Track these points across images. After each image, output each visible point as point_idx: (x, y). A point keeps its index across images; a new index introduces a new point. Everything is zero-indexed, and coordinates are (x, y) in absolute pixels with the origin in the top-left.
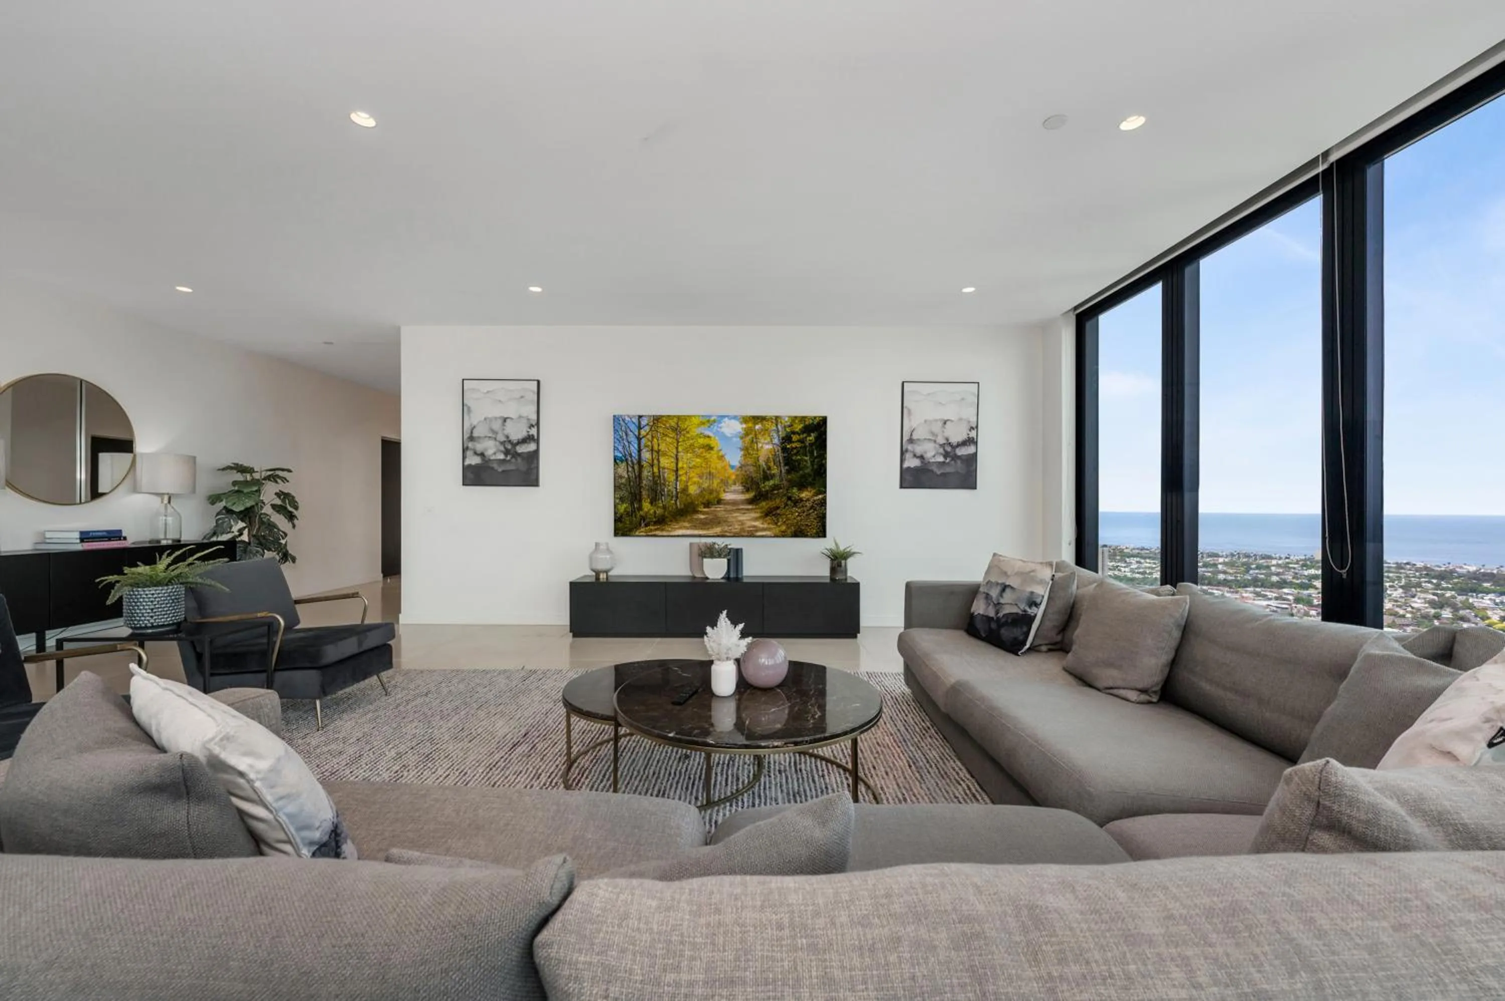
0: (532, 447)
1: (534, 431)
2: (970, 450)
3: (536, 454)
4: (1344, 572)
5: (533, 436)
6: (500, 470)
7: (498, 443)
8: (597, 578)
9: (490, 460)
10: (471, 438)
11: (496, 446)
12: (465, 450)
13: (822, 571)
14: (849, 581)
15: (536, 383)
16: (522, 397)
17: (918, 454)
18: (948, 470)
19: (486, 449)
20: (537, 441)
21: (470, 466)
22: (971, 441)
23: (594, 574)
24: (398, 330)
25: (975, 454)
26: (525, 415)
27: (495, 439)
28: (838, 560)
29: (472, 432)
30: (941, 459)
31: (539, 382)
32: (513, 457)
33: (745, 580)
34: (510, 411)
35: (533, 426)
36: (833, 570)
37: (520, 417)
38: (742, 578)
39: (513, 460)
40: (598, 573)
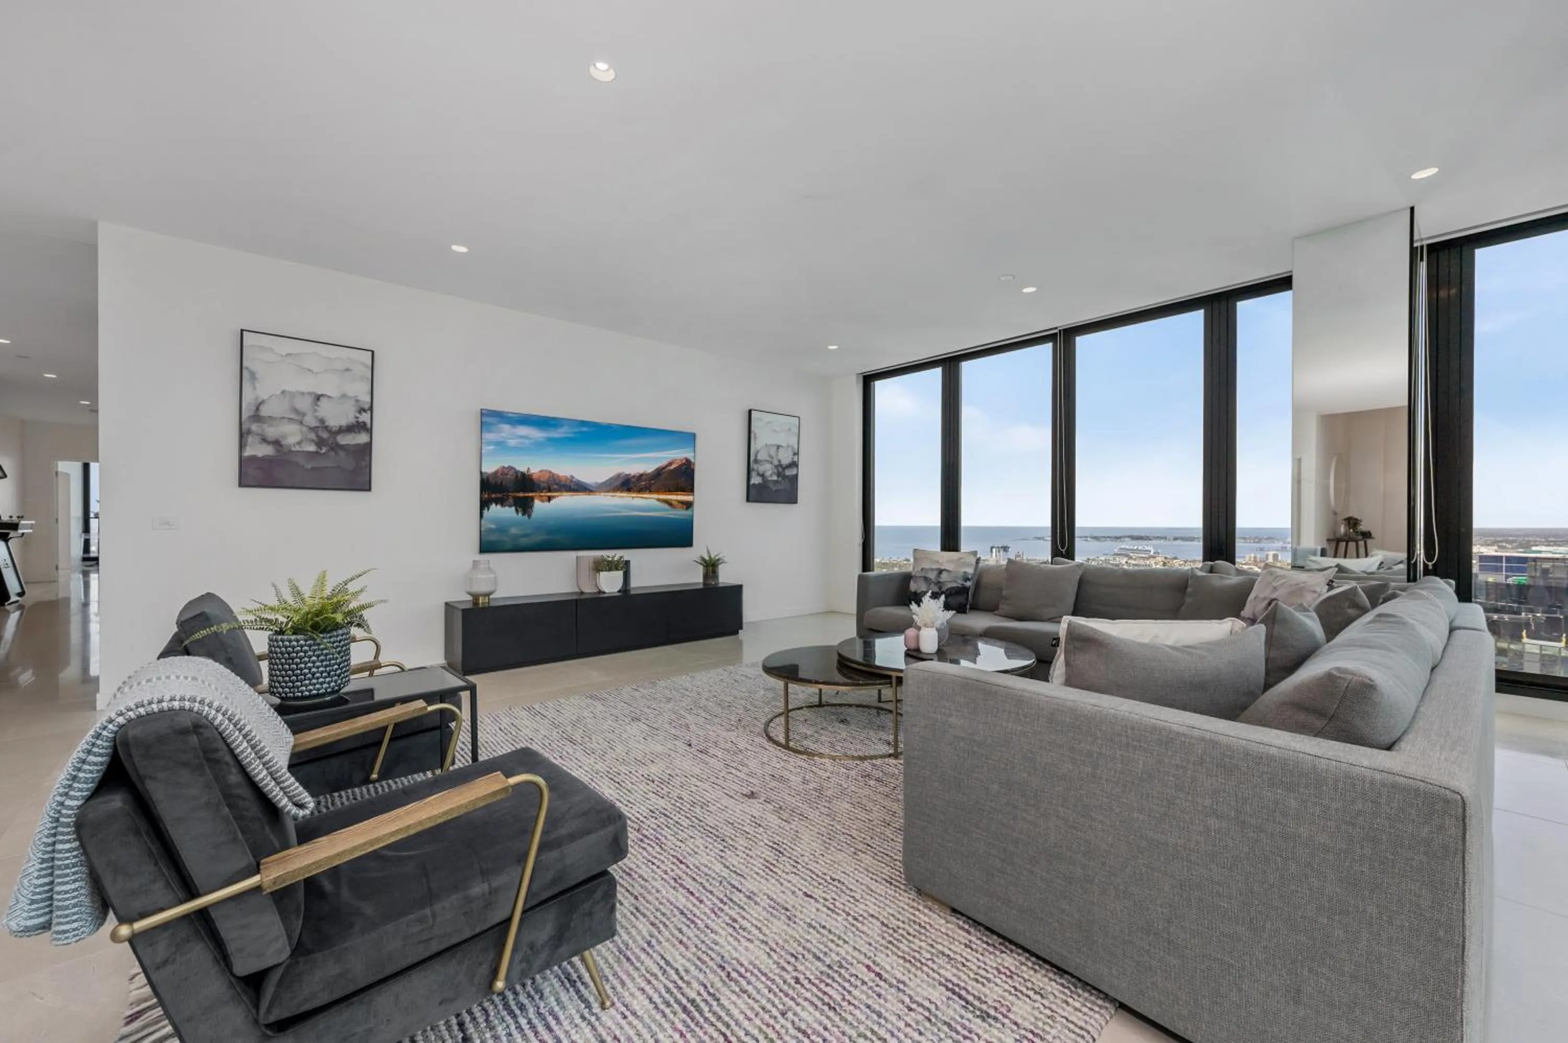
0: (362, 438)
1: (365, 417)
2: (793, 471)
3: (368, 447)
4: (1064, 550)
5: (364, 423)
6: (309, 466)
7: (305, 429)
8: (476, 603)
9: (290, 451)
10: (257, 417)
11: (301, 432)
12: (243, 435)
13: (696, 578)
14: (720, 585)
15: (370, 353)
16: (347, 370)
17: (761, 473)
18: (781, 487)
19: (285, 437)
20: (370, 431)
21: (253, 458)
22: (794, 464)
23: (470, 598)
24: (93, 226)
25: (797, 475)
26: (351, 394)
27: (301, 423)
28: (711, 567)
29: (257, 409)
30: (775, 478)
31: (373, 352)
32: (332, 449)
33: (633, 592)
34: (329, 386)
35: (365, 411)
36: (706, 576)
37: (344, 396)
38: (629, 591)
39: (332, 454)
40: (476, 597)
